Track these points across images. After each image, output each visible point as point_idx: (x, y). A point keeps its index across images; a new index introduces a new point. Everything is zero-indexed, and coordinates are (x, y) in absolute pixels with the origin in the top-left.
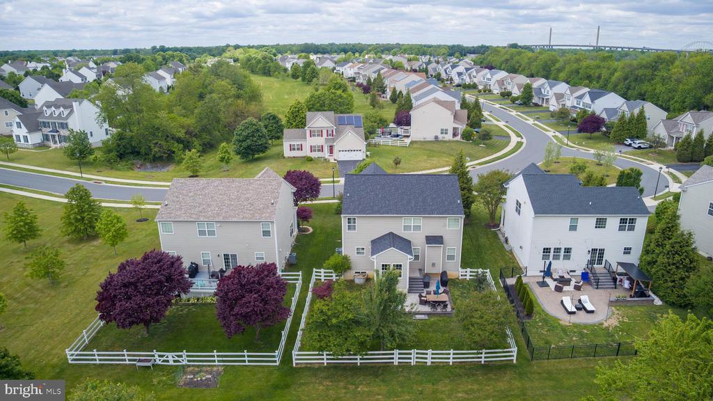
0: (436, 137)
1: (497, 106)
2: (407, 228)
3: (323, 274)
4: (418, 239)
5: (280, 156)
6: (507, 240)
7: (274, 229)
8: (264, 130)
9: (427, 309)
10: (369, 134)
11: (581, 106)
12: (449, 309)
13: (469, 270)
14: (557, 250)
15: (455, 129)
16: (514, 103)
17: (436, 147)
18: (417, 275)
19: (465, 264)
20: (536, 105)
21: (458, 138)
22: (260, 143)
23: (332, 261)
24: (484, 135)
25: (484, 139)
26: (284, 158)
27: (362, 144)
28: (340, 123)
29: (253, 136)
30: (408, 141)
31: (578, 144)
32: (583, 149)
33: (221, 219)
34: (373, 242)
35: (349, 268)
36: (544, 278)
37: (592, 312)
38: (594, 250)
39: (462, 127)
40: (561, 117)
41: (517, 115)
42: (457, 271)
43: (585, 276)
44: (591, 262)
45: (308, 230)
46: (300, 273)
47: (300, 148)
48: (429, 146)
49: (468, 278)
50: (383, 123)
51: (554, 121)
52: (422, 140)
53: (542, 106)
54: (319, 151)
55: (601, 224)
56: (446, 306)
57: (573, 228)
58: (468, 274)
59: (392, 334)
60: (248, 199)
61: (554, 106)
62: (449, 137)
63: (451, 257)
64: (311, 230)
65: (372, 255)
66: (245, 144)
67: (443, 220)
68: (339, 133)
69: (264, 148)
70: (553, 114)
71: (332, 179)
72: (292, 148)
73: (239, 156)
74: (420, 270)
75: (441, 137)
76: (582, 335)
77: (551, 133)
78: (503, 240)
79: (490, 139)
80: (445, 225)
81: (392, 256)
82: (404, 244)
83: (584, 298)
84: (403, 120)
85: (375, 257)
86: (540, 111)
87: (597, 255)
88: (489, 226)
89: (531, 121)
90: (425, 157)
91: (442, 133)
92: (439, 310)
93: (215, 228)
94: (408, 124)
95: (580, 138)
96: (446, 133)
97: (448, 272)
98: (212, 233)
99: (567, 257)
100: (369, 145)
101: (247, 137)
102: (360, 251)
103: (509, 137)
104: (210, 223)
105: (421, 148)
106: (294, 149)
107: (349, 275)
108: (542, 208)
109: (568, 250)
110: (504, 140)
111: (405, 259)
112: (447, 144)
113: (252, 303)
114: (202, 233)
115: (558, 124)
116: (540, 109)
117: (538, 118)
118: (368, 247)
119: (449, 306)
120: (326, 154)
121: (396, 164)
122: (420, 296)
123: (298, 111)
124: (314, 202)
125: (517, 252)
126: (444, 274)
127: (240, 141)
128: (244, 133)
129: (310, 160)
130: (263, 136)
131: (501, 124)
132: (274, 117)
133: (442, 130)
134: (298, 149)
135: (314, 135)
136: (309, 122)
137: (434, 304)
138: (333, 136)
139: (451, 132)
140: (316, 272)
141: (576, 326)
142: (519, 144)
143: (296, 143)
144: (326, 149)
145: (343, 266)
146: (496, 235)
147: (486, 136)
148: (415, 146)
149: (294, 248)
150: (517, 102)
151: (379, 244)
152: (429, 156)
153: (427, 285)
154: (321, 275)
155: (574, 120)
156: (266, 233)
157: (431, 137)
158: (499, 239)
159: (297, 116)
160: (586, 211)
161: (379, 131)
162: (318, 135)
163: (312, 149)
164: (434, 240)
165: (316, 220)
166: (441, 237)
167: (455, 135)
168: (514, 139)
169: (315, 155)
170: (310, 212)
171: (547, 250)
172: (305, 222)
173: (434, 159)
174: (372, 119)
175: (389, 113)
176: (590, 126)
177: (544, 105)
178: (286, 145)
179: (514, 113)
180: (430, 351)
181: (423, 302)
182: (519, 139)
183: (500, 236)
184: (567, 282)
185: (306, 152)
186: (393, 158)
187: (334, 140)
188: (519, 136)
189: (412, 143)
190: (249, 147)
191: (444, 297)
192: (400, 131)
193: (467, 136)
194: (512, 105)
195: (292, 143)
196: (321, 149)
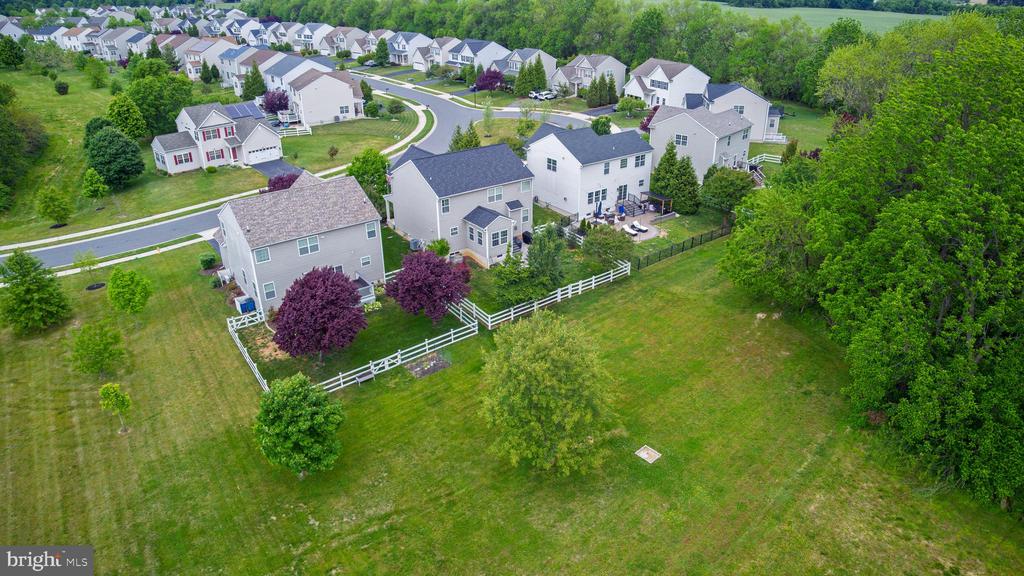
0: (337, 118)
2: (491, 198)
4: (500, 207)
6: (536, 200)
7: (379, 228)
14: (597, 193)
15: (356, 105)
16: (362, 64)
17: (344, 130)
20: (394, 64)
21: (362, 116)
25: (396, 112)
26: (170, 176)
27: (277, 139)
29: (124, 152)
33: (325, 229)
34: (469, 218)
37: (646, 231)
38: (621, 187)
39: (359, 102)
41: (383, 79)
43: (621, 209)
44: (619, 198)
47: (189, 158)
48: (338, 130)
52: (320, 124)
53: (399, 65)
54: (218, 157)
55: (624, 164)
57: (607, 172)
61: (419, 63)
62: (351, 116)
63: (526, 219)
65: (483, 227)
67: (518, 185)
68: (240, 129)
70: (427, 75)
72: (178, 161)
75: (341, 116)
76: (653, 246)
77: (445, 96)
79: (404, 110)
81: (499, 224)
83: (636, 223)
84: (276, 103)
85: (486, 228)
86: (404, 72)
87: (622, 191)
89: (409, 86)
90: (349, 143)
91: (342, 112)
93: (319, 241)
95: (479, 96)
96: (347, 112)
98: (315, 248)
99: (604, 197)
102: (454, 231)
104: (312, 237)
105: (330, 134)
106: (181, 162)
108: (584, 159)
109: (604, 191)
111: (510, 225)
112: (354, 125)
114: (304, 251)
116: (401, 70)
117: (412, 80)
118: (461, 226)
120: (229, 160)
121: (332, 155)
125: (557, 205)
126: (528, 233)
129: (212, 171)
131: (379, 93)
133: (341, 108)
134: (187, 161)
135: (209, 138)
138: (234, 134)
139: (352, 109)
141: (645, 242)
142: (427, 113)
143: (182, 153)
144: (226, 154)
147: (399, 109)
148: (321, 132)
150: (367, 63)
151: (479, 218)
152: (352, 142)
155: (462, 78)
156: (371, 235)
157: (329, 120)
160: (613, 156)
162: (215, 137)
163: (210, 157)
164: (515, 205)
166: (518, 201)
167: (357, 112)
169: (215, 163)
171: (590, 195)
173: (361, 143)
177: (403, 64)
178: (170, 158)
179: (377, 78)
182: (421, 108)
184: (613, 216)
185: (200, 162)
187: (236, 140)
188: (416, 104)
189: (313, 129)
193: (370, 112)
194: (363, 68)
195: (177, 154)
196: (221, 155)
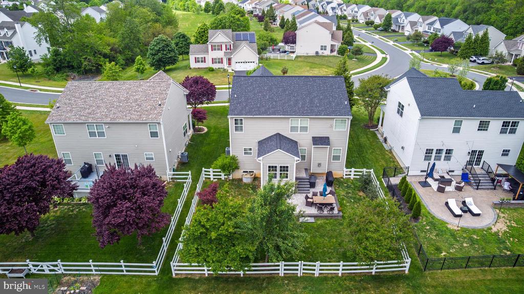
0: (317, 53)
1: (364, 32)
2: (293, 129)
3: (211, 173)
4: (304, 140)
5: (188, 67)
6: (385, 140)
7: (162, 131)
8: (173, 45)
9: (313, 211)
10: (261, 50)
11: (432, 31)
12: (336, 211)
13: (353, 169)
14: (439, 151)
15: (332, 46)
16: (376, 29)
17: (317, 60)
18: (303, 175)
19: (349, 164)
20: (394, 31)
21: (335, 53)
22: (170, 56)
23: (220, 162)
24: (357, 51)
25: (356, 54)
26: (190, 69)
27: (255, 57)
28: (237, 39)
29: (163, 50)
30: (294, 56)
31: (431, 60)
32: (436, 65)
33: (108, 120)
34: (261, 143)
35: (237, 168)
36: (426, 178)
37: (478, 215)
38: (474, 152)
39: (338, 45)
40: (416, 40)
41: (380, 38)
42: (341, 171)
43: (465, 177)
44: (470, 163)
45: (203, 130)
46: (190, 172)
47: (204, 60)
48: (311, 60)
49: (352, 177)
50: (273, 42)
51: (409, 42)
52: (305, 55)
53: (398, 32)
54: (219, 62)
55: (483, 126)
56: (332, 209)
57: (456, 130)
58: (353, 173)
59: (277, 248)
60: (136, 100)
61: (408, 31)
62: (327, 52)
63: (336, 158)
64: (206, 130)
65: (258, 157)
66: (156, 57)
67: (329, 122)
68: (236, 47)
69: (173, 61)
70: (408, 38)
71: (228, 86)
72: (197, 61)
73: (153, 68)
74: (306, 170)
75: (320, 52)
76: (472, 242)
77: (408, 52)
78: (381, 139)
79: (361, 54)
80: (331, 127)
81: (279, 157)
82: (291, 146)
83: (469, 201)
84: (290, 39)
85: (261, 158)
86: (397, 36)
87: (476, 156)
88: (368, 127)
89: (391, 43)
90: (308, 68)
91: (322, 49)
92: (326, 212)
93: (104, 129)
94: (294, 42)
95: (432, 55)
96: (325, 49)
97: (333, 172)
98: (101, 134)
99: (448, 158)
100: (261, 59)
101: (159, 51)
102: (247, 152)
103: (375, 54)
104: (99, 125)
105: (305, 62)
106: (199, 62)
107: (237, 174)
108: (428, 110)
109: (449, 152)
110: (372, 56)
111: (292, 161)
112: (326, 58)
113: (124, 213)
114: (92, 134)
115: (413, 45)
116: (397, 34)
117: (396, 40)
118: (255, 148)
119: (336, 209)
120: (225, 65)
121: (284, 73)
122: (307, 197)
123: (204, 31)
124: (209, 105)
125: (397, 152)
126: (329, 174)
127: (153, 55)
128: (156, 48)
129: (211, 70)
130: (173, 50)
131: (368, 44)
132: (184, 36)
133: (322, 46)
134: (202, 62)
135: (215, 50)
136: (211, 38)
137: (321, 206)
138: (231, 49)
139: (329, 48)
140: (205, 171)
141: (464, 230)
142: (384, 59)
143: (200, 56)
144: (225, 61)
145: (231, 166)
146: (375, 135)
147: (358, 52)
148: (299, 59)
149: (189, 147)
150: (379, 29)
151: (265, 146)
152: (311, 67)
153: (313, 185)
154: (211, 174)
155: (427, 42)
156: (154, 135)
157: (312, 53)
158: (378, 139)
159: (203, 36)
160: (470, 114)
161: (271, 48)
162: (218, 49)
163: (214, 61)
164: (321, 141)
165: (211, 121)
166: (328, 138)
167: (332, 51)
168: (380, 56)
169: (216, 66)
170: (204, 114)
171: (429, 152)
172: (200, 123)
173: (315, 69)
174: (265, 39)
175: (279, 35)
176: (440, 46)
177: (400, 31)
178: (192, 58)
179: (377, 37)
180: (318, 264)
181: (310, 204)
182: (384, 56)
183: (379, 136)
184: (449, 182)
185: (209, 64)
186: (281, 69)
187: (231, 53)
188: (383, 53)
189: (297, 57)
190: (160, 60)
191: (330, 199)
192: (287, 48)
193: (342, 52)
194: (376, 31)
195: (197, 56)
196: (221, 61)
